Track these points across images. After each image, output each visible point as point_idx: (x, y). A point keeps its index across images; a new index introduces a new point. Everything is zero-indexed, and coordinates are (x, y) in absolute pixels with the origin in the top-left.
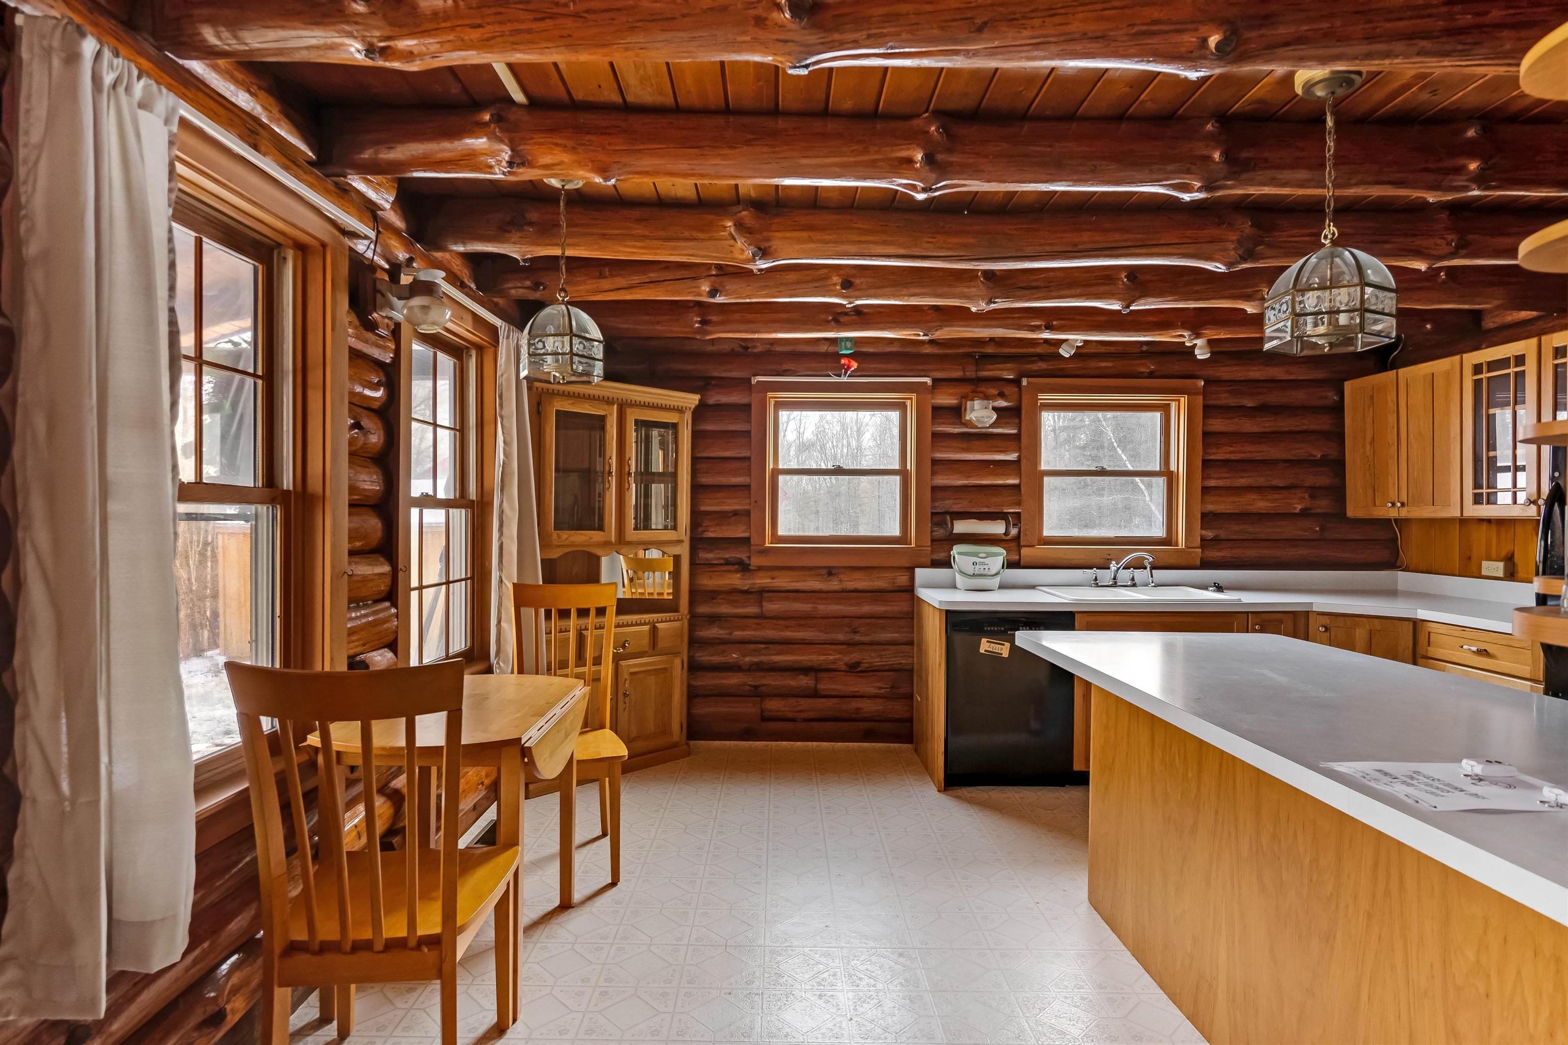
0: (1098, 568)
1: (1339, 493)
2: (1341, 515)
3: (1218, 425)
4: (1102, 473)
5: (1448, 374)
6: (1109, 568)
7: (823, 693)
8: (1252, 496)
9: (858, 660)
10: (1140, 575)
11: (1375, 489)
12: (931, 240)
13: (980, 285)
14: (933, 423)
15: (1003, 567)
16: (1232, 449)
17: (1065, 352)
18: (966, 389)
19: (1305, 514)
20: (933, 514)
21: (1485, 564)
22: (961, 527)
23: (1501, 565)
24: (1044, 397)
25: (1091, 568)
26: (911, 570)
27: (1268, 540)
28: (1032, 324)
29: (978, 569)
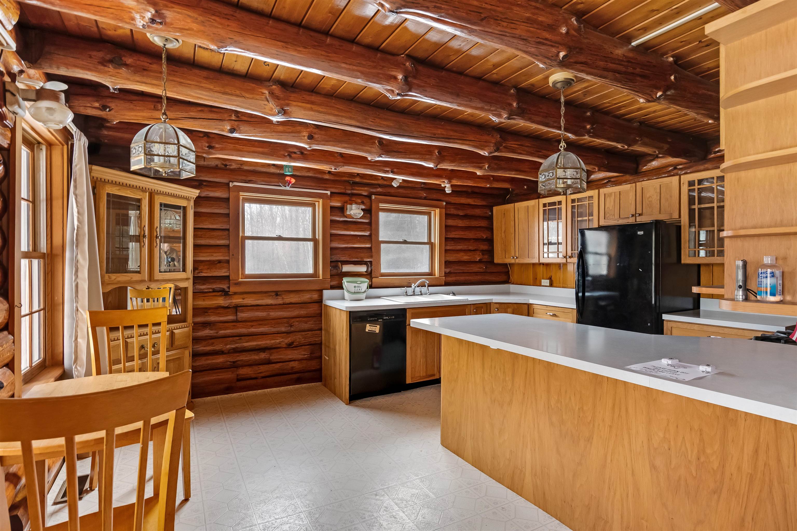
0: (407, 287)
1: (491, 252)
2: (491, 262)
3: (451, 222)
4: (405, 242)
5: (534, 206)
6: (411, 287)
7: (273, 361)
8: (462, 254)
9: (293, 341)
10: (424, 289)
11: (506, 251)
12: (373, 121)
13: (376, 146)
14: (331, 215)
15: (367, 288)
16: (456, 233)
17: (395, 184)
18: (347, 198)
19: (480, 261)
20: (331, 262)
21: (543, 281)
22: (346, 268)
23: (548, 281)
24: (382, 205)
25: (404, 287)
26: (320, 292)
27: (468, 273)
28: (385, 169)
29: (357, 290)
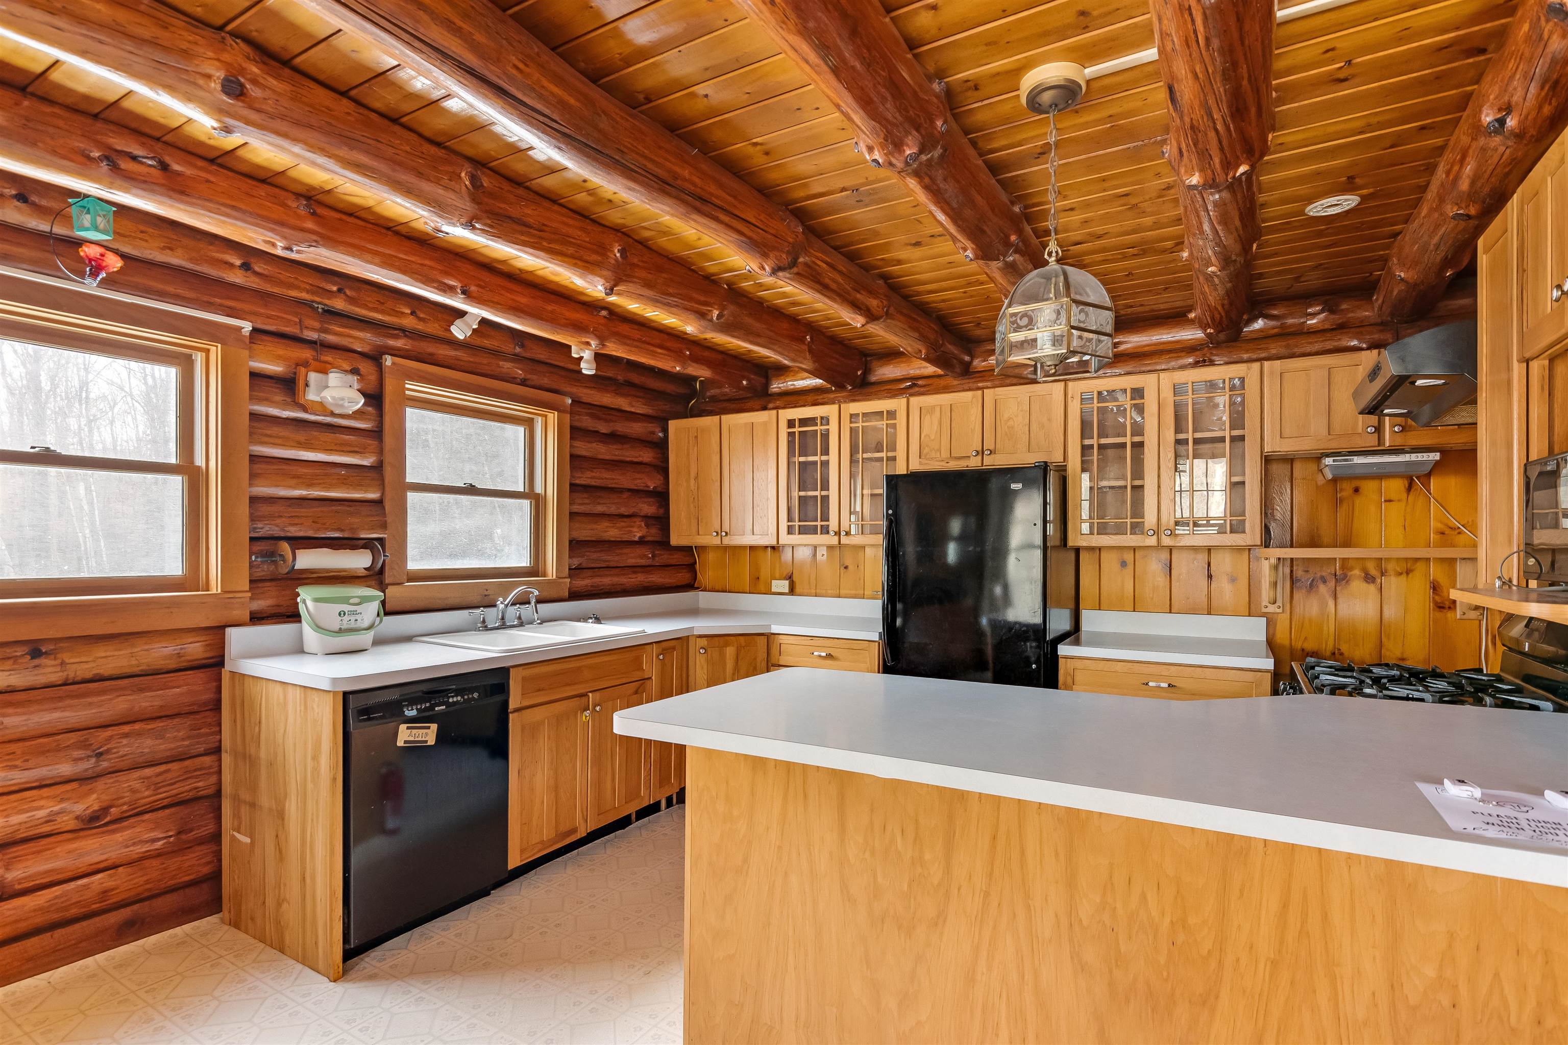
0: (484, 607)
1: (662, 521)
2: (664, 543)
3: (584, 448)
4: (471, 490)
5: (765, 424)
6: (495, 606)
7: (17, 887)
8: (605, 524)
9: (105, 804)
10: (527, 611)
11: (698, 517)
14: (251, 399)
15: (378, 615)
16: (594, 474)
17: (459, 331)
18: (306, 354)
19: (642, 542)
20: (252, 539)
21: (774, 582)
22: (307, 559)
23: (787, 583)
24: (413, 388)
25: (478, 607)
26: (218, 632)
27: (617, 567)
29: (346, 623)
